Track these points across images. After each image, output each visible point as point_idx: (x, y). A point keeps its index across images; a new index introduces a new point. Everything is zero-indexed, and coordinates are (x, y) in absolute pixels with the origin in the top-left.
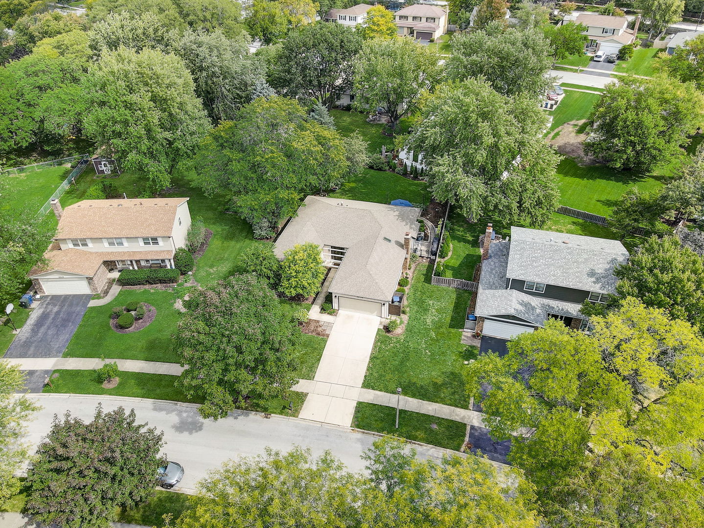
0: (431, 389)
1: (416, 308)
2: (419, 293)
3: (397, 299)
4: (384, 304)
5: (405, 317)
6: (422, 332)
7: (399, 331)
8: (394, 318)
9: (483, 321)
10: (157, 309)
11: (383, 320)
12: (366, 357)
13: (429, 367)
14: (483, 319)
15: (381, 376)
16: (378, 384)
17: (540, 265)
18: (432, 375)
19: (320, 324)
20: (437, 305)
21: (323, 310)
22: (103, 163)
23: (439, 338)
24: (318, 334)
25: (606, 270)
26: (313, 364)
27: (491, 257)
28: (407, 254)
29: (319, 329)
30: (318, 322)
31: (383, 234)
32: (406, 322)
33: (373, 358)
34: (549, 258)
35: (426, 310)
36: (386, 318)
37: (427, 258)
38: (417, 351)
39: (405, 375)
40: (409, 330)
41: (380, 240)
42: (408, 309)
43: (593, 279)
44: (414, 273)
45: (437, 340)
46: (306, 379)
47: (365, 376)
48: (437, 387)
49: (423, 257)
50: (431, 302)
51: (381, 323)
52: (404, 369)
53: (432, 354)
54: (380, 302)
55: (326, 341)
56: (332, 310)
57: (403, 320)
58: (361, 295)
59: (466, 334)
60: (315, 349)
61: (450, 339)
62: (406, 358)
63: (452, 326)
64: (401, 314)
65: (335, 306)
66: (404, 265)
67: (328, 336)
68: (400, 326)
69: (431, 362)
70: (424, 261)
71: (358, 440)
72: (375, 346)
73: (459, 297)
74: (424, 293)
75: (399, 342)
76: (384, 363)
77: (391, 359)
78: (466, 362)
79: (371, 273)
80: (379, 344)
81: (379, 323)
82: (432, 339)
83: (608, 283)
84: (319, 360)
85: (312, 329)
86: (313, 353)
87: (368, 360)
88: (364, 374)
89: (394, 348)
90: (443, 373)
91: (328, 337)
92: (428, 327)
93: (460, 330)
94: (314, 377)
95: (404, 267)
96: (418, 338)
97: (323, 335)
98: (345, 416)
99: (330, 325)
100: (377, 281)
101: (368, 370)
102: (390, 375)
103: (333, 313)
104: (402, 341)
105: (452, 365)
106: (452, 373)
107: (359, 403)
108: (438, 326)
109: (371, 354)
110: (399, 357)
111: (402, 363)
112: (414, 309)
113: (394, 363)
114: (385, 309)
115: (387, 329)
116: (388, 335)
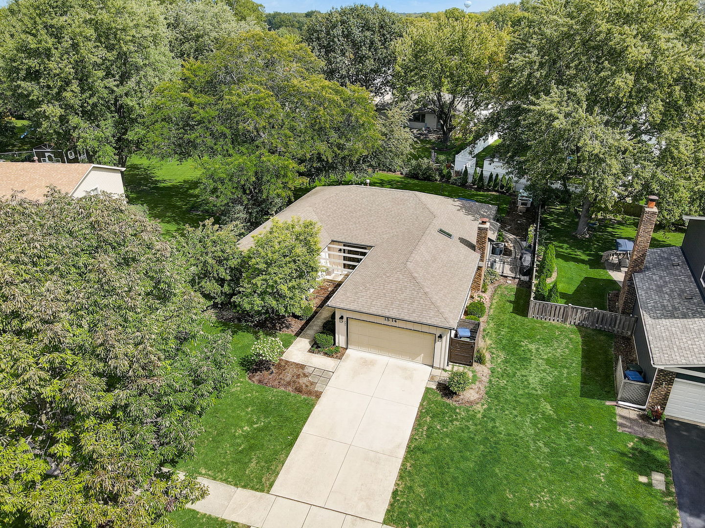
1: (502, 355)
2: (506, 330)
3: (465, 333)
4: (440, 337)
5: (482, 371)
6: (522, 401)
7: (470, 394)
8: (459, 368)
9: (671, 382)
11: (437, 372)
12: (399, 446)
13: (550, 483)
14: (669, 377)
15: (433, 496)
16: (427, 515)
18: (561, 506)
19: (306, 371)
20: (547, 352)
21: (316, 346)
22: (47, 154)
23: (563, 416)
24: (299, 390)
26: (276, 453)
27: (647, 269)
28: (482, 260)
29: (303, 381)
30: (302, 367)
31: (438, 224)
32: (485, 379)
33: (413, 451)
35: (525, 360)
36: (444, 370)
37: (514, 278)
38: (514, 442)
39: (493, 498)
40: (494, 394)
41: (433, 231)
42: (488, 356)
44: (492, 298)
45: (559, 421)
46: (253, 488)
47: (395, 493)
49: (506, 277)
50: (533, 347)
51: (432, 378)
52: (489, 483)
53: (554, 452)
54: (432, 330)
55: (313, 406)
56: (332, 348)
57: (479, 375)
58: (393, 313)
59: (625, 413)
60: (287, 419)
62: (490, 458)
63: (586, 394)
64: (475, 364)
65: (340, 340)
66: (474, 281)
67: (318, 395)
68: (473, 386)
69: (553, 471)
70: (509, 282)
73: (587, 340)
74: (516, 331)
75: (472, 417)
76: (440, 465)
77: (457, 455)
78: (643, 479)
79: (416, 275)
80: (428, 419)
81: (427, 377)
82: (548, 419)
84: (291, 445)
85: (288, 379)
86: (281, 428)
87: (402, 453)
88: (391, 488)
89: (462, 430)
90: (590, 503)
92: (534, 392)
93: (608, 403)
94: (271, 485)
95: (475, 286)
96: (515, 412)
97: (309, 393)
99: (326, 375)
100: (427, 290)
102: (456, 493)
103: (336, 353)
104: (479, 416)
105: (609, 481)
106: (613, 506)
108: (556, 392)
109: (412, 439)
110: (475, 453)
111: (482, 466)
112: (498, 356)
113: (462, 465)
114: (442, 348)
115: (446, 390)
116: (448, 401)
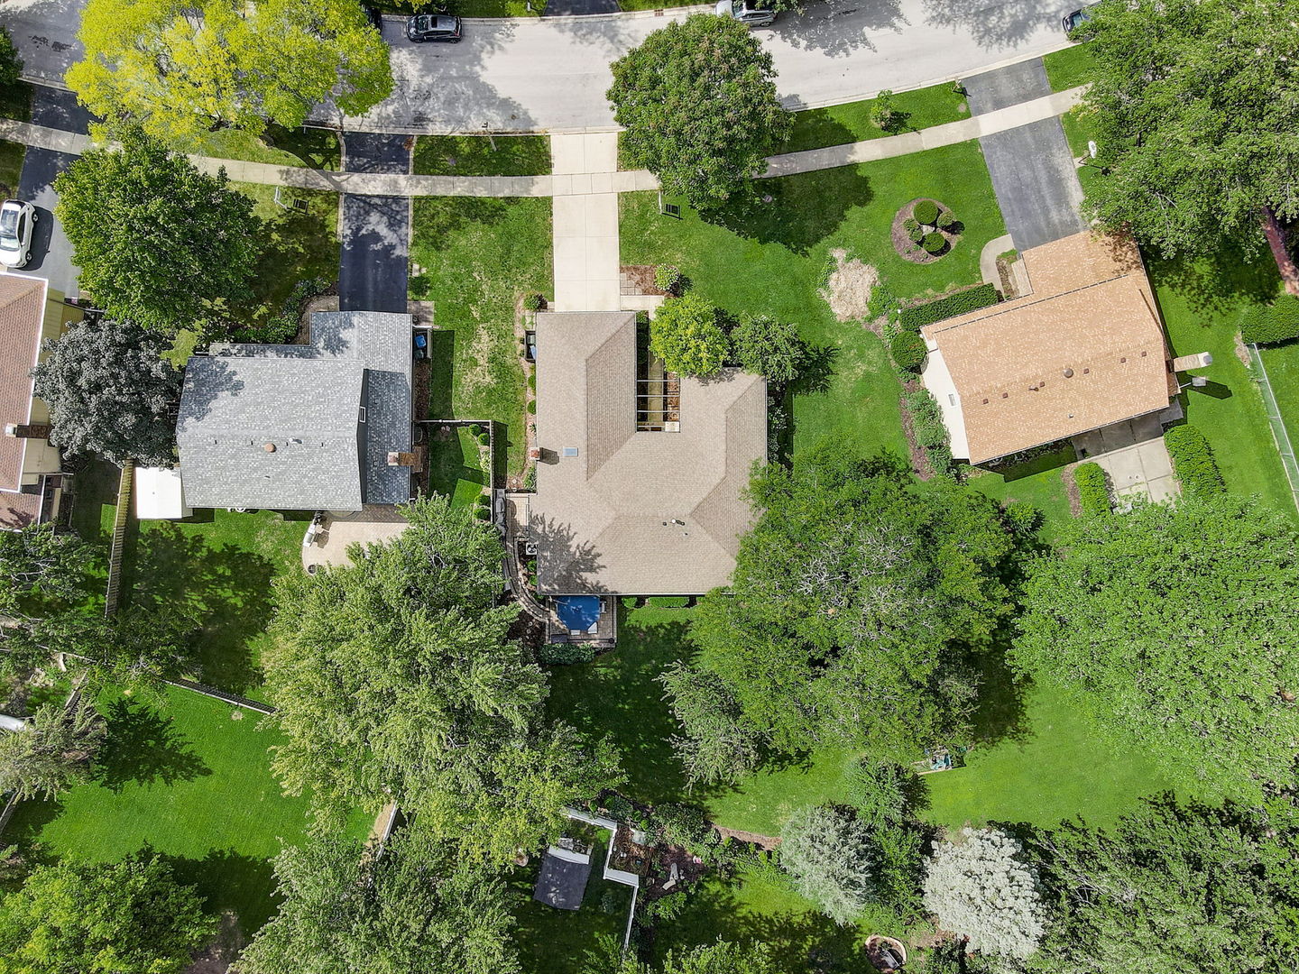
0: (463, 219)
5: (520, 332)
10: (899, 257)
12: (558, 245)
13: (471, 251)
16: (533, 208)
17: (312, 390)
18: (465, 239)
19: (640, 290)
24: (636, 270)
25: (215, 397)
29: (637, 278)
30: (644, 293)
33: (549, 245)
34: (297, 405)
35: (492, 359)
38: (493, 274)
39: (500, 231)
40: (509, 311)
43: (235, 378)
45: (467, 302)
46: (627, 192)
47: (551, 215)
48: (455, 224)
50: (488, 379)
51: (552, 311)
52: (504, 239)
53: (470, 274)
55: (621, 261)
57: (521, 327)
60: (632, 244)
61: (449, 308)
62: (505, 257)
63: (450, 334)
64: (524, 335)
67: (622, 270)
69: (471, 260)
71: (535, 124)
72: (551, 266)
74: (502, 397)
75: (520, 284)
76: (532, 240)
77: (524, 251)
78: (424, 270)
80: (546, 273)
81: (555, 310)
82: (474, 303)
83: (216, 376)
84: (620, 226)
86: (632, 236)
89: (524, 272)
90: (451, 247)
91: (621, 268)
92: (484, 325)
94: (619, 198)
96: (495, 300)
97: (628, 269)
98: (561, 148)
99: (625, 291)
101: (551, 225)
104: (516, 288)
106: (439, 248)
107: (548, 173)
108: (471, 333)
110: (514, 258)
111: (509, 249)
113: (520, 247)
115: (541, 303)
116: (537, 293)
